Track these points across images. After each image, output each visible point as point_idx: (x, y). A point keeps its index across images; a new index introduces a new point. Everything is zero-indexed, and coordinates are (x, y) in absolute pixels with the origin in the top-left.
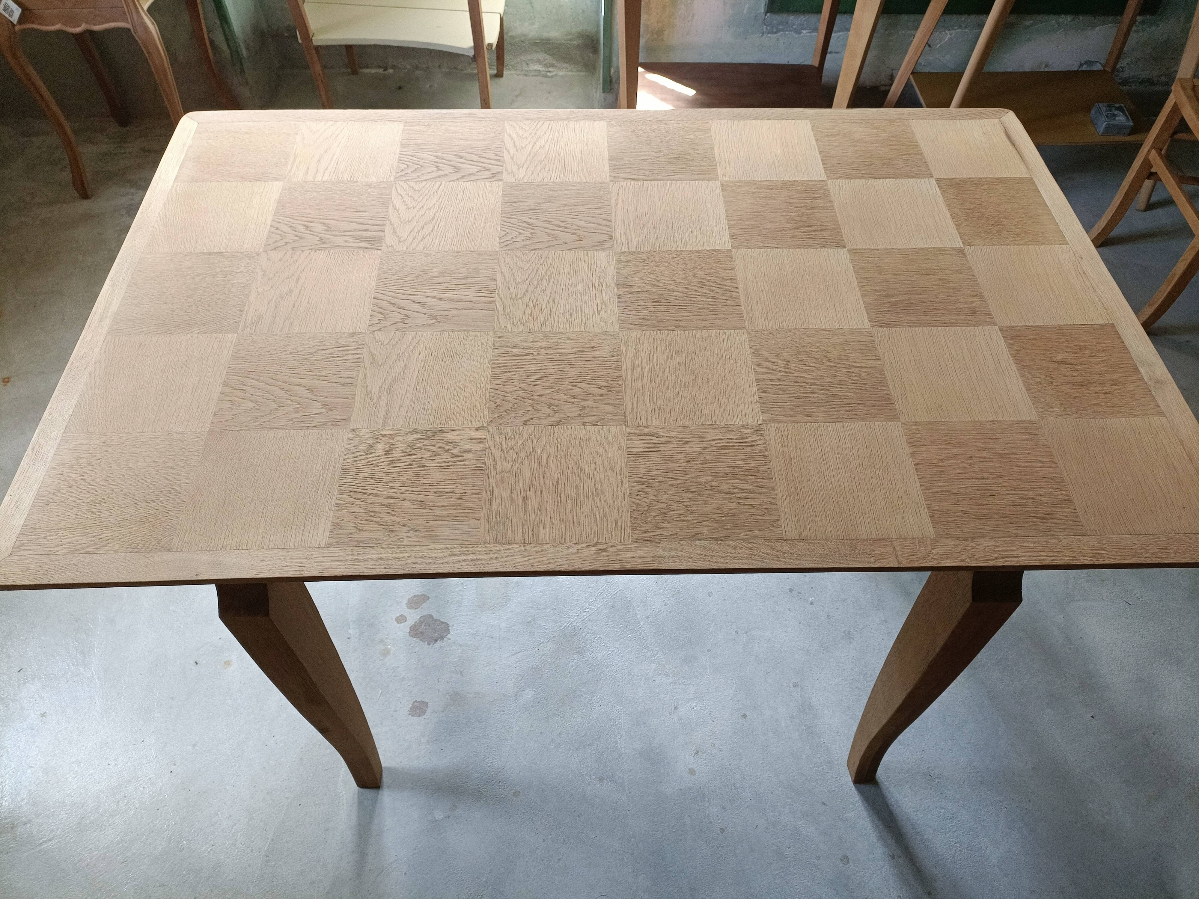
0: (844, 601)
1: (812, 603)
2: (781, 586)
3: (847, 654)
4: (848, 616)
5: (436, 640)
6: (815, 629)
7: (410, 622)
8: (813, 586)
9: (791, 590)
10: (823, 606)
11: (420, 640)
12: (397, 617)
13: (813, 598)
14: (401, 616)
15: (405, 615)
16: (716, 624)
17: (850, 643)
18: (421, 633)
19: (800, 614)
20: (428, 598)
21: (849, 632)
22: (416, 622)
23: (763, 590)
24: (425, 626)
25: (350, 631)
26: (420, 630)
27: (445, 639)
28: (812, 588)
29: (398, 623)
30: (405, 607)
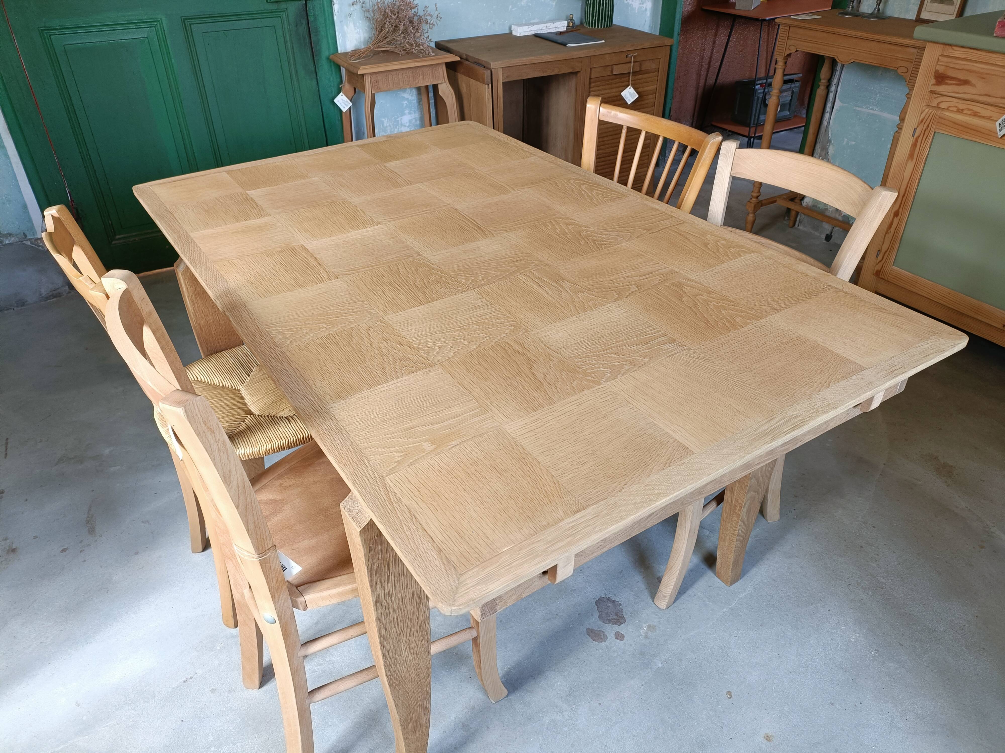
5: (614, 602)
7: (616, 628)
11: (622, 612)
12: (620, 640)
14: (617, 639)
15: (614, 636)
18: (617, 615)
20: (588, 629)
22: (613, 624)
24: (610, 616)
25: (660, 665)
26: (616, 617)
27: (607, 597)
29: (624, 637)
30: (608, 641)
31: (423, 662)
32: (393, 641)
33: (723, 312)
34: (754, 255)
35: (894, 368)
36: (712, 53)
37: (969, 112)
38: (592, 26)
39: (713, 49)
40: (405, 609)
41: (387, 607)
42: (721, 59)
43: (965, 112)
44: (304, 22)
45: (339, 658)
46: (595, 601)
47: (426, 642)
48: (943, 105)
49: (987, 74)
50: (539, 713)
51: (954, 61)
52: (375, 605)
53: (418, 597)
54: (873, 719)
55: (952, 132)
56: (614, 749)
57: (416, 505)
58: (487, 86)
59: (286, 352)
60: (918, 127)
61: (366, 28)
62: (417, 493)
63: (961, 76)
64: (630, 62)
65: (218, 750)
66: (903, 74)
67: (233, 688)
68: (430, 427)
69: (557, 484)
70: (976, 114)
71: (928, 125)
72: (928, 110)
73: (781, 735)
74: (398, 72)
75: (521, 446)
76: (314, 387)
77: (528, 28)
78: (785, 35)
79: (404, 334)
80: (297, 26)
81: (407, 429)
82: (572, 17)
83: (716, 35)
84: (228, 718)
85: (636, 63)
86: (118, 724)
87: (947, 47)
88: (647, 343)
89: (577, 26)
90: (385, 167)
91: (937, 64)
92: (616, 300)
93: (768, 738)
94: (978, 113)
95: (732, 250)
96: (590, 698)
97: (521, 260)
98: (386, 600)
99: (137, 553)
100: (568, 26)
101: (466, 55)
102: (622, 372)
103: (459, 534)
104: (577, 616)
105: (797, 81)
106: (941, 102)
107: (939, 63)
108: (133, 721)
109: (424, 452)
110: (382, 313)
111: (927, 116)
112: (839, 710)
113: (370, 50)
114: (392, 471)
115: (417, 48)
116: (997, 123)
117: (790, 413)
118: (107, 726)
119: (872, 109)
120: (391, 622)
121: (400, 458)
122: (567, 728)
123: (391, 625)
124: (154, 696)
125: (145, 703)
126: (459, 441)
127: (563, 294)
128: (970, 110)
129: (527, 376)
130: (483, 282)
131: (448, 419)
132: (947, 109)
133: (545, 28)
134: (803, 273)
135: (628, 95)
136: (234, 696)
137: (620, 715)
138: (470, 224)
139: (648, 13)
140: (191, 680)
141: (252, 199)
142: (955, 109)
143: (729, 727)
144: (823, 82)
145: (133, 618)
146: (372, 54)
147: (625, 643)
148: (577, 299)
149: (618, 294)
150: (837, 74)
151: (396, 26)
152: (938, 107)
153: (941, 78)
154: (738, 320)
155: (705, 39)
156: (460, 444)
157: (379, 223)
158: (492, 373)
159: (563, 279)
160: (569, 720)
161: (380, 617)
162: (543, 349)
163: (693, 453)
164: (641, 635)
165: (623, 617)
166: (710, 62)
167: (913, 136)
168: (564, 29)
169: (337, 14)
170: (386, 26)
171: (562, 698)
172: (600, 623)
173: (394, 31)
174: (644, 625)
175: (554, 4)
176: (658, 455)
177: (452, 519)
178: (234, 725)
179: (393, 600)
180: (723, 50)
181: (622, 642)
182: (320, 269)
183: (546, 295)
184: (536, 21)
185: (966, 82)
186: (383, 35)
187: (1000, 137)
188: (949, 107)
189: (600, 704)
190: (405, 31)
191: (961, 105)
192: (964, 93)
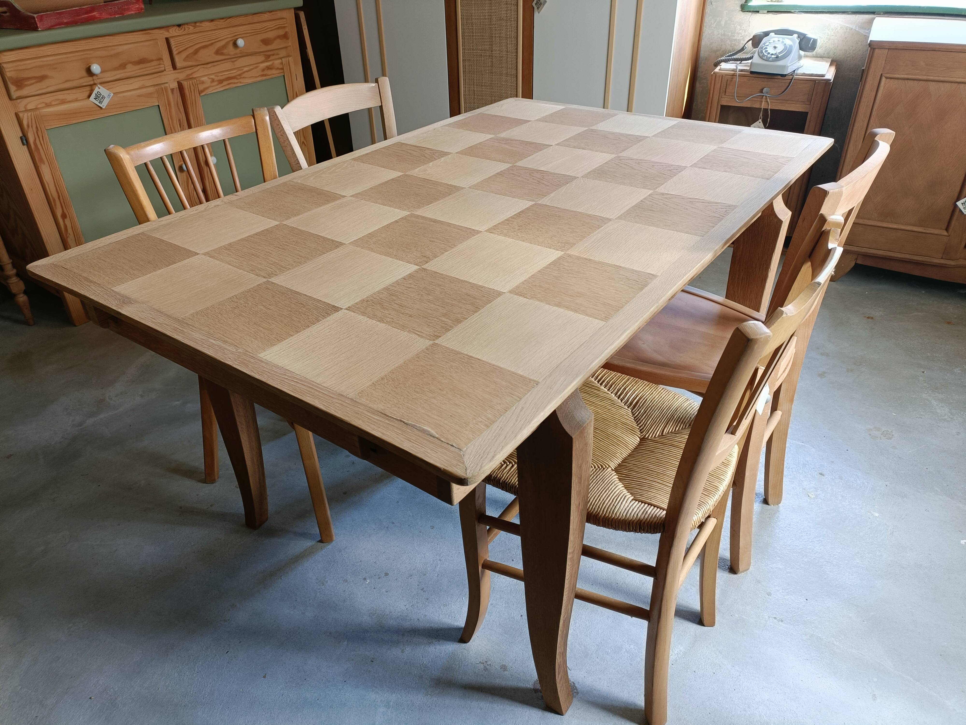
0: (344, 601)
1: (365, 579)
2: (396, 571)
3: (314, 571)
4: (333, 593)
6: (347, 566)
8: (375, 591)
9: (387, 574)
10: (356, 584)
13: (367, 583)
16: (410, 516)
17: (317, 579)
19: (366, 566)
21: (323, 584)
23: (404, 559)
28: (374, 588)
37: (56, 103)
43: (53, 103)
48: (30, 107)
49: (56, 64)
55: (61, 123)
60: (26, 133)
63: (38, 73)
70: (63, 102)
71: (37, 127)
94: (64, 99)
106: (26, 105)
128: (55, 100)
132: (38, 107)
142: (44, 105)
152: (27, 110)
153: (19, 83)
185: (42, 78)
187: (103, 107)
188: (38, 105)
191: (48, 99)
192: (47, 87)
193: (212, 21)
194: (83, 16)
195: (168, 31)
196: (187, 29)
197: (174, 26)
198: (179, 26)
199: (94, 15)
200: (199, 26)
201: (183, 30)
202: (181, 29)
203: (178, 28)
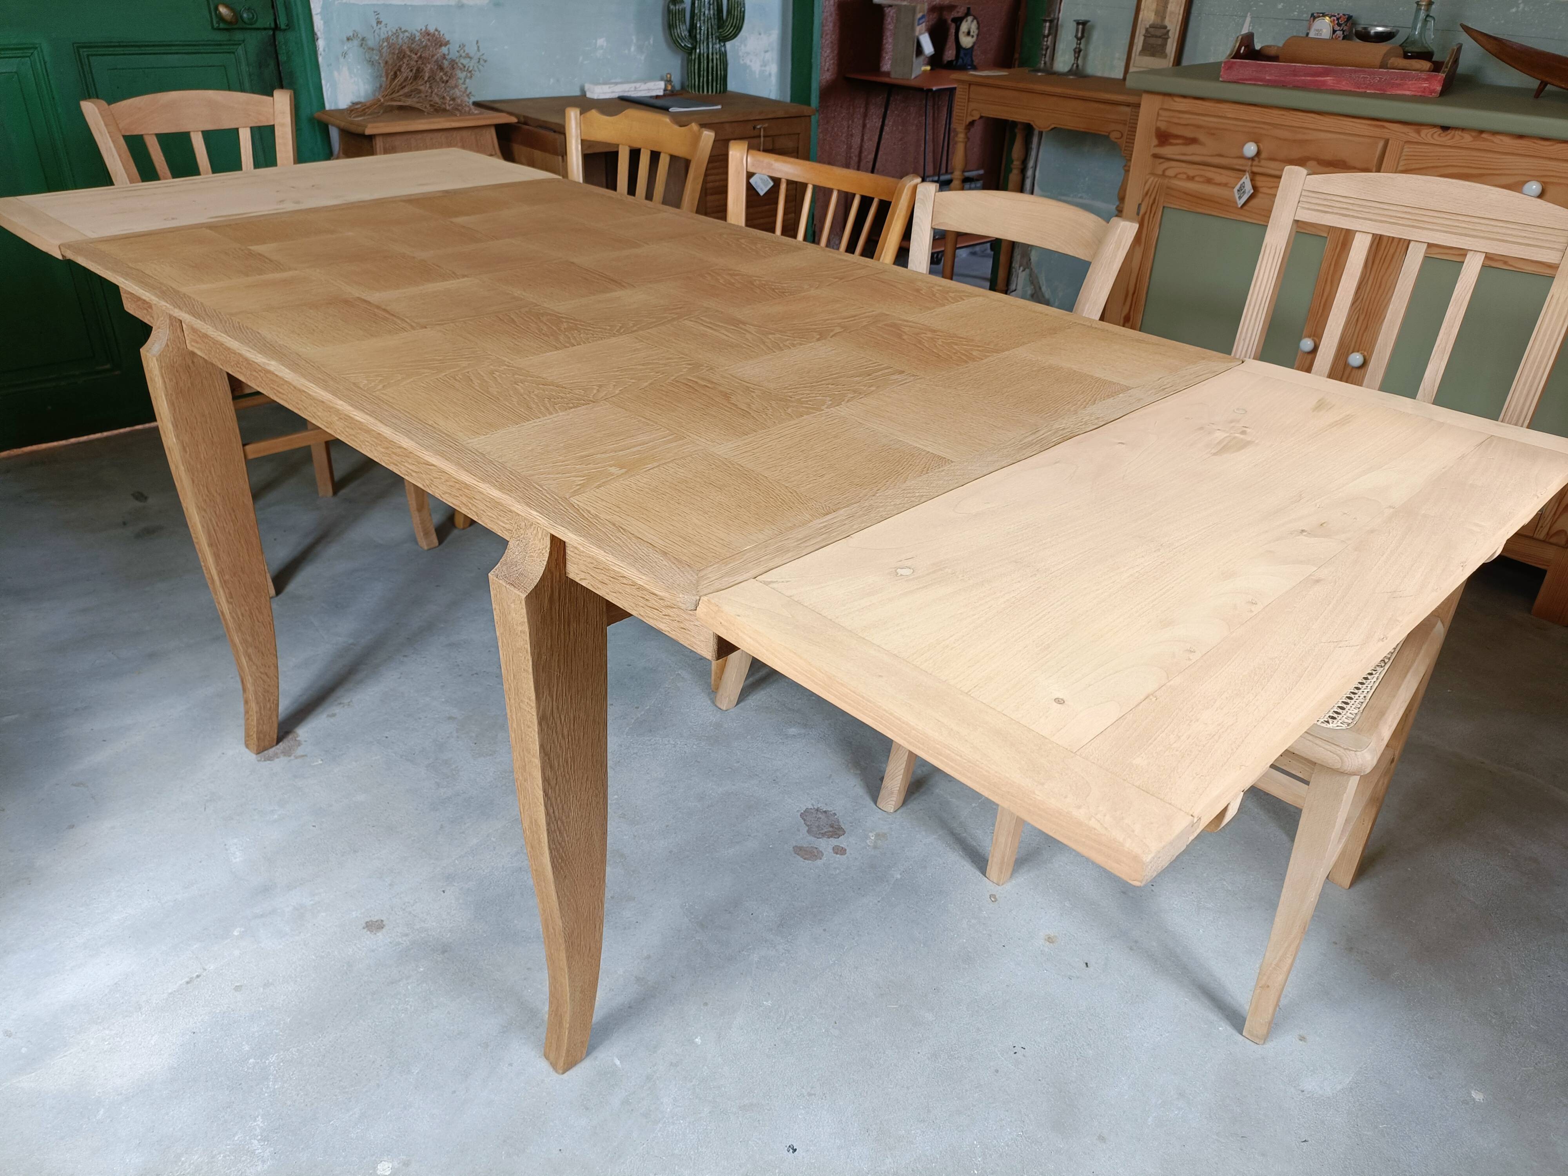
5: (825, 812)
7: (834, 842)
11: (838, 822)
12: (841, 855)
14: (837, 853)
15: (832, 851)
18: (832, 827)
20: (795, 848)
22: (829, 838)
24: (823, 829)
25: (899, 876)
26: (831, 829)
27: (816, 807)
29: (846, 850)
30: (824, 858)
31: (597, 833)
32: (560, 790)
33: (956, 347)
34: (981, 299)
35: (1164, 387)
36: (862, 140)
37: (1201, 180)
38: (699, 91)
39: (863, 135)
40: (577, 738)
41: (554, 731)
42: (874, 150)
43: (1197, 179)
44: (272, 63)
45: (434, 924)
46: (799, 814)
47: (602, 800)
48: (1168, 173)
49: (1217, 129)
50: (743, 951)
51: (1177, 114)
52: (540, 724)
53: (594, 720)
54: (1176, 903)
55: (1184, 205)
56: (852, 978)
57: (619, 519)
58: (560, 158)
59: (382, 395)
60: (1142, 201)
61: (368, 77)
62: (618, 509)
63: (1188, 133)
64: (760, 136)
65: (261, 1060)
66: (1116, 140)
67: (270, 981)
68: (612, 454)
69: (794, 494)
70: (1209, 181)
71: (1155, 199)
72: (1152, 179)
73: (1065, 934)
74: (425, 135)
75: (740, 465)
76: (435, 425)
77: (610, 88)
78: (964, 97)
79: (544, 376)
80: (260, 67)
81: (582, 457)
82: (670, 77)
83: (865, 116)
84: (270, 1019)
85: (767, 139)
86: (83, 1051)
87: (1167, 99)
88: (869, 375)
89: (677, 91)
90: (452, 222)
91: (1157, 120)
92: (818, 340)
93: (1050, 939)
95: (952, 295)
96: (810, 925)
97: (681, 308)
98: (553, 718)
99: (72, 827)
100: (665, 90)
101: (524, 117)
102: (846, 400)
103: (684, 539)
104: (778, 833)
105: (977, 180)
106: (1166, 169)
107: (1160, 118)
108: (109, 1044)
109: (612, 475)
110: (504, 359)
111: (1153, 186)
112: (1133, 898)
113: (379, 103)
114: (575, 493)
115: (451, 102)
116: (1236, 190)
117: (1056, 426)
118: (65, 1056)
119: (1081, 197)
120: (558, 757)
121: (582, 482)
122: (784, 963)
123: (559, 761)
124: (140, 1008)
125: (127, 1018)
126: (655, 464)
127: (748, 336)
128: (1201, 176)
129: (726, 406)
130: (635, 328)
131: (635, 446)
132: (1175, 177)
133: (633, 89)
134: (1041, 313)
135: (759, 182)
136: (274, 991)
137: (853, 939)
138: (597, 276)
139: (774, 80)
140: (198, 979)
141: (260, 254)
142: (1184, 176)
143: (999, 934)
144: (1017, 164)
145: (81, 912)
146: (381, 112)
147: (848, 857)
148: (767, 340)
149: (820, 335)
150: (1033, 153)
151: (418, 70)
152: (1163, 175)
153: (1163, 138)
154: (975, 353)
155: (853, 122)
156: (659, 466)
157: (464, 276)
158: (679, 405)
159: (744, 323)
160: (785, 953)
161: (545, 746)
162: (738, 383)
163: (952, 462)
164: (869, 846)
165: (840, 828)
166: (860, 152)
167: (1138, 214)
168: (661, 93)
169: (323, 53)
170: (402, 70)
171: (771, 930)
172: (811, 838)
173: (416, 78)
174: (871, 834)
175: (643, 58)
176: (911, 465)
177: (672, 528)
178: (281, 1026)
179: (563, 720)
180: (877, 137)
181: (845, 856)
182: (395, 319)
183: (725, 337)
184: (618, 80)
185: (1193, 141)
186: (399, 83)
187: (1240, 206)
188: (1177, 175)
189: (825, 930)
190: (432, 78)
191: (1192, 171)
192: (1193, 154)
193: (1521, 137)
194: (1303, 78)
195: (1419, 133)
196: (1457, 137)
197: (1434, 126)
198: (1445, 128)
199: (1324, 81)
200: (1486, 140)
201: (1449, 137)
202: (1447, 135)
203: (1440, 131)
